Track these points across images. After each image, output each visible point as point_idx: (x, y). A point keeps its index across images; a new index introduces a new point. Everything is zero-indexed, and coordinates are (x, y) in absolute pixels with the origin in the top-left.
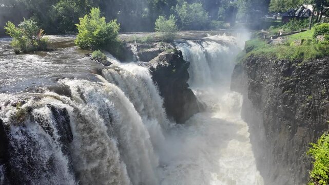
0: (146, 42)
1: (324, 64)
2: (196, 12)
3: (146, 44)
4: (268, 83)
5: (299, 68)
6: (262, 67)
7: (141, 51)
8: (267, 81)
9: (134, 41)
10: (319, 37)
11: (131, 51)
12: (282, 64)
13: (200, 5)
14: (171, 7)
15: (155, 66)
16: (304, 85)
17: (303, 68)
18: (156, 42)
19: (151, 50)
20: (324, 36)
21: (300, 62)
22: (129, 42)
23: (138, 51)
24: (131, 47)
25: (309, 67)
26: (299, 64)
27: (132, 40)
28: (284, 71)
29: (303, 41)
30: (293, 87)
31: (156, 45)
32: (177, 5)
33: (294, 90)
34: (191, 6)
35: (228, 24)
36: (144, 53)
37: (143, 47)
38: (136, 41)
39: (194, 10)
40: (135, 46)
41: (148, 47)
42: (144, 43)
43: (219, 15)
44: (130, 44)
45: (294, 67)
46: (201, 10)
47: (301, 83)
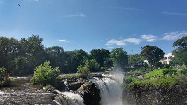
0: (72, 79)
1: (181, 88)
2: (93, 63)
3: (72, 80)
4: (150, 100)
5: (169, 90)
6: (144, 91)
7: (70, 84)
8: (149, 99)
9: (65, 78)
10: (166, 75)
11: (64, 84)
12: (159, 89)
13: (95, 60)
14: (80, 61)
15: (83, 93)
16: (175, 99)
17: (171, 90)
18: (78, 78)
19: (76, 83)
20: (169, 74)
21: (169, 87)
22: (63, 79)
23: (68, 84)
24: (64, 82)
25: (174, 90)
26: (169, 88)
27: (64, 78)
28: (162, 92)
29: (159, 76)
30: (170, 101)
31: (78, 80)
32: (83, 60)
33: (171, 103)
34: (91, 61)
35: (110, 69)
36: (72, 85)
37: (71, 82)
38: (67, 78)
39: (92, 62)
40: (66, 81)
41: (74, 82)
42: (71, 79)
43: (105, 65)
44: (63, 80)
45: (166, 90)
46: (96, 62)
47: (173, 98)
